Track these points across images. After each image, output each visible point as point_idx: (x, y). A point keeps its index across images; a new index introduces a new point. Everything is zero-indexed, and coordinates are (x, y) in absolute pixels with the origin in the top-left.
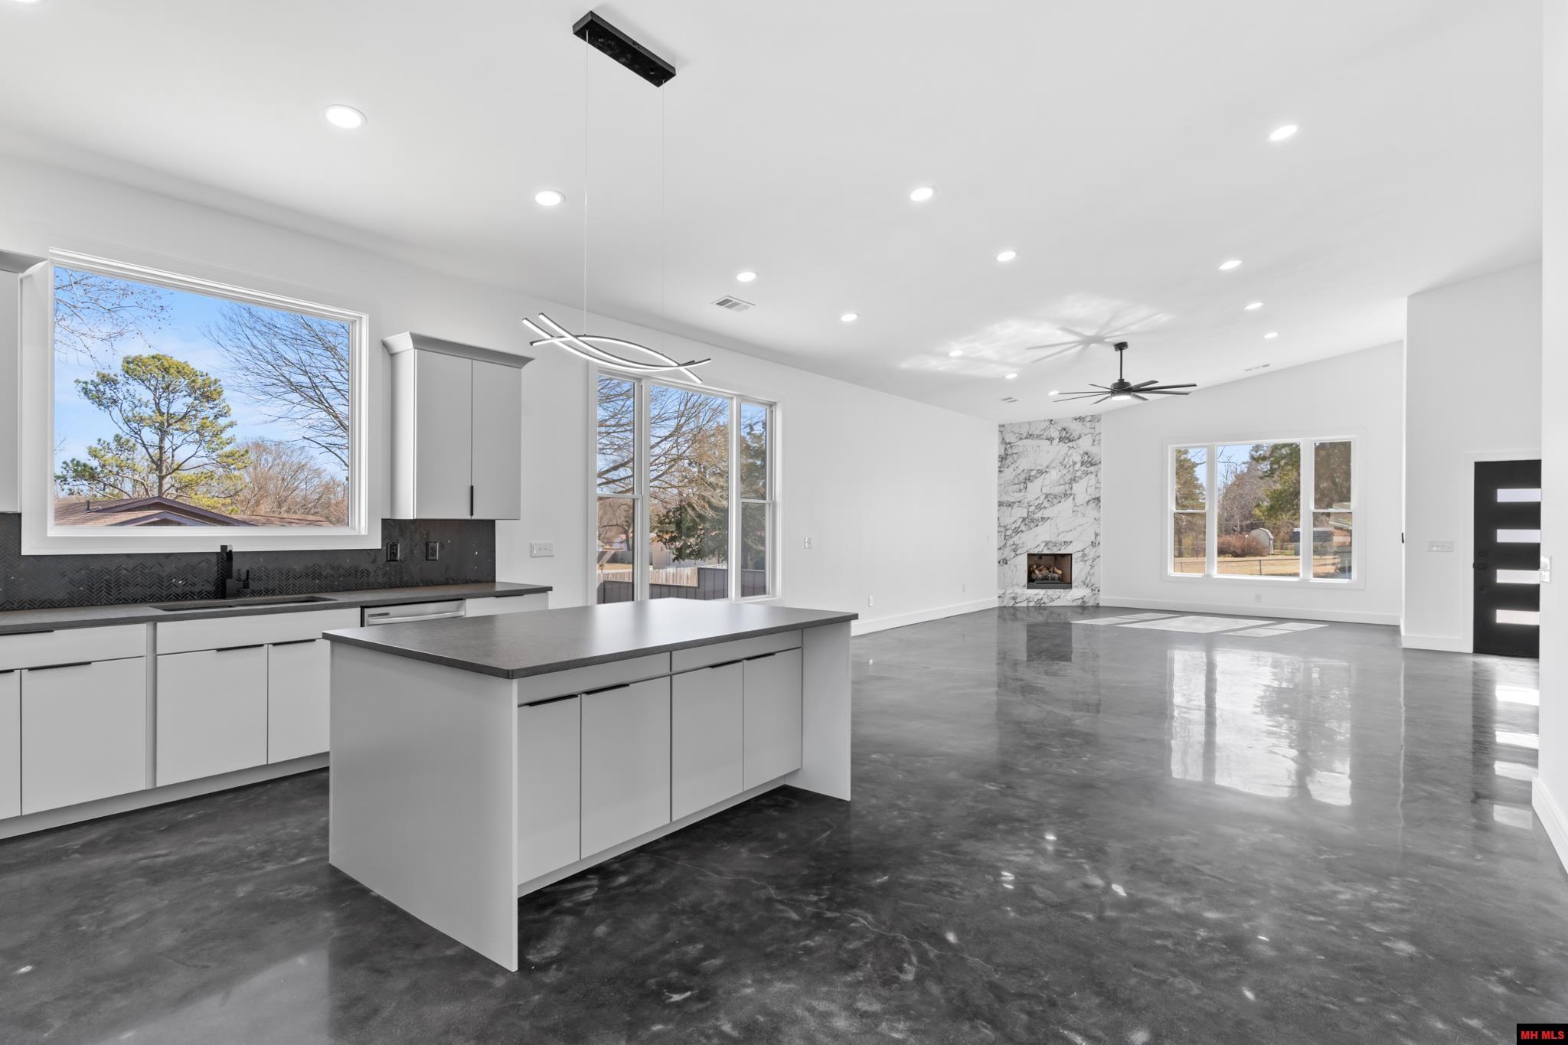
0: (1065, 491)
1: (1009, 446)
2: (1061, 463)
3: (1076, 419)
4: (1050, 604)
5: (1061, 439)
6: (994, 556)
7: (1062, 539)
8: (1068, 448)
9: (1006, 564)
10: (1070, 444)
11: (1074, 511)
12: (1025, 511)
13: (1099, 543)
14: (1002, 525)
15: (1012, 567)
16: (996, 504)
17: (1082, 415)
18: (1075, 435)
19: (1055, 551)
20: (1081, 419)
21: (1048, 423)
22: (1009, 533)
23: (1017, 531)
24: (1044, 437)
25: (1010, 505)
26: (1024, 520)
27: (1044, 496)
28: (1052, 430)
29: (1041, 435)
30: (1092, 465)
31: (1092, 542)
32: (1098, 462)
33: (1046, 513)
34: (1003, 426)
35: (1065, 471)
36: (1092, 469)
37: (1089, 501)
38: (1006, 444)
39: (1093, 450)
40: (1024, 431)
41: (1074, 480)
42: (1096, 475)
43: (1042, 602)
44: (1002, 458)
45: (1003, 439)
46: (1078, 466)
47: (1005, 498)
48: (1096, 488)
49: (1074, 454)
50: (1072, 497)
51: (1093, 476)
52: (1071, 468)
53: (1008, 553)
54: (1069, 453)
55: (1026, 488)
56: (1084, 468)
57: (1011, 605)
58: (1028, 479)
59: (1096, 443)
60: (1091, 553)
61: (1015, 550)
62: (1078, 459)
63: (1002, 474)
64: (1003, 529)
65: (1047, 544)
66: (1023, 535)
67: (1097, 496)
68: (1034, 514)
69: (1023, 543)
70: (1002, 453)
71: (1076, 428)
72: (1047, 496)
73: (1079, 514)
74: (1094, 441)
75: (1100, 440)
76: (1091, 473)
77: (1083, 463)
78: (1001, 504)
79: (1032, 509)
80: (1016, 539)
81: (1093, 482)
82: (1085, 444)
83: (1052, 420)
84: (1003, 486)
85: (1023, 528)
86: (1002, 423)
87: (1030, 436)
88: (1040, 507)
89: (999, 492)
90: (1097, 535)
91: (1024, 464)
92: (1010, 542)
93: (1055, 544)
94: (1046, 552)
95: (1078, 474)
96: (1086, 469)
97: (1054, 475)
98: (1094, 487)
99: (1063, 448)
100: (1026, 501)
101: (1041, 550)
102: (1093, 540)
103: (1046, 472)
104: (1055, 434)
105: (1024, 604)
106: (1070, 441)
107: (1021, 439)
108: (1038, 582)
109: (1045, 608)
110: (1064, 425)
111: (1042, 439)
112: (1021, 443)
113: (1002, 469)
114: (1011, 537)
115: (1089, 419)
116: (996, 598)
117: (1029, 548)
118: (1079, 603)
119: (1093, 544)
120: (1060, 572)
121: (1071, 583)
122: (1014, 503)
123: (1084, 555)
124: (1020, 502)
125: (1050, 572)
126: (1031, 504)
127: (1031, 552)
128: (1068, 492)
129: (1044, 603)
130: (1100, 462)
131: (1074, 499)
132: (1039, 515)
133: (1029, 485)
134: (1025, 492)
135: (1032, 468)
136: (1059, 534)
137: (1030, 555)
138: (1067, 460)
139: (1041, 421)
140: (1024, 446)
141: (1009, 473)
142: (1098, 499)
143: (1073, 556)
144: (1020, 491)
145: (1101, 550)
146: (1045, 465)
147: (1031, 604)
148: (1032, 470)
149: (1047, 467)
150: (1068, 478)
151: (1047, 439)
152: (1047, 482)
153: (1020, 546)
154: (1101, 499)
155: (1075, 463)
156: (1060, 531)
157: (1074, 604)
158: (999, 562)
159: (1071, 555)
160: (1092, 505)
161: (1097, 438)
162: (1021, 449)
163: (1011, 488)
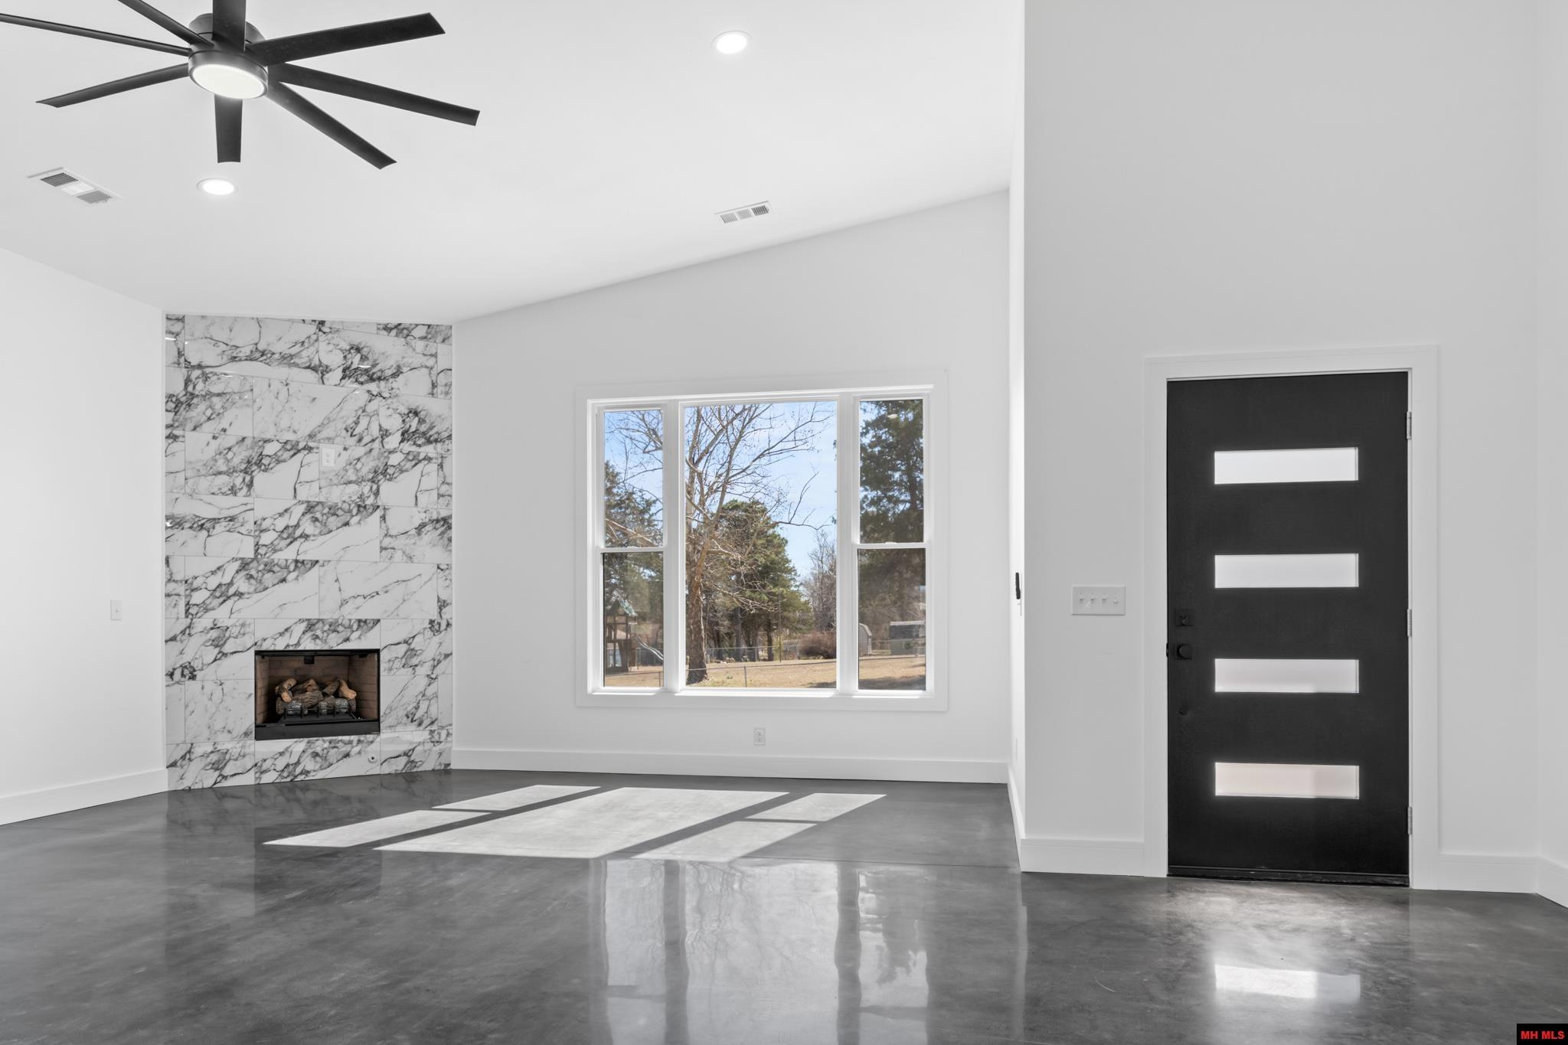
0: (361, 497)
1: (197, 373)
2: (350, 431)
3: (387, 328)
4: (321, 775)
5: (347, 373)
6: (157, 659)
7: (351, 613)
8: (366, 396)
9: (193, 677)
10: (373, 387)
11: (383, 549)
12: (251, 542)
13: (448, 625)
14: (177, 577)
15: (210, 686)
16: (159, 524)
17: (406, 321)
18: (387, 365)
19: (334, 643)
20: (400, 330)
21: (313, 328)
22: (198, 598)
23: (224, 593)
24: (303, 360)
25: (203, 525)
26: (245, 565)
27: (302, 508)
28: (322, 346)
29: (292, 356)
30: (429, 442)
31: (432, 622)
32: (446, 434)
33: (309, 550)
34: (181, 320)
35: (360, 451)
36: (429, 450)
37: (423, 526)
38: (189, 366)
39: (433, 407)
40: (245, 340)
41: (383, 473)
42: (441, 466)
43: (298, 770)
44: (178, 403)
45: (180, 354)
46: (393, 441)
47: (187, 508)
48: (440, 496)
49: (383, 412)
50: (379, 513)
51: (433, 467)
52: (377, 445)
53: (196, 649)
54: (371, 407)
55: (250, 485)
56: (407, 447)
57: (208, 783)
58: (257, 463)
59: (440, 389)
60: (429, 647)
61: (218, 643)
62: (394, 424)
63: (176, 446)
64: (181, 589)
65: (311, 625)
66: (241, 603)
67: (444, 514)
68: (275, 551)
69: (243, 625)
70: (178, 389)
71: (388, 350)
72: (310, 508)
73: (398, 555)
74: (434, 385)
75: (448, 385)
76: (428, 459)
77: (405, 436)
78: (176, 523)
79: (267, 538)
80: (221, 614)
81: (432, 480)
82: (412, 390)
83: (322, 323)
84: (181, 477)
85: (242, 585)
86: (178, 311)
87: (260, 355)
88: (291, 535)
89: (169, 491)
90: (443, 604)
91: (241, 423)
92: (204, 622)
93: (334, 627)
94: (308, 645)
95: (395, 459)
96: (414, 449)
97: (329, 457)
98: (434, 494)
99: (358, 393)
100: (250, 517)
101: (294, 641)
102: (435, 616)
103: (310, 449)
104: (334, 359)
105: (249, 779)
106: (372, 379)
107: (234, 359)
108: (288, 720)
109: (306, 786)
110: (357, 339)
111: (297, 365)
112: (232, 369)
113: (176, 432)
114: (207, 610)
115: (420, 332)
116: (162, 768)
117: (259, 636)
118: (399, 765)
119: (434, 626)
120: (351, 694)
121: (378, 720)
122: (215, 521)
123: (412, 652)
124: (232, 519)
125: (325, 695)
126: (265, 525)
127: (266, 646)
128: (369, 502)
129: (306, 772)
130: (450, 437)
131: (383, 518)
132: (288, 554)
133: (260, 478)
134: (248, 495)
135: (268, 436)
136: (344, 602)
137: (260, 654)
138: (364, 422)
139: (292, 321)
140: (245, 378)
141: (197, 445)
142: (446, 522)
143: (382, 654)
144: (233, 491)
145: (453, 639)
146: (304, 430)
147: (268, 778)
148: (266, 441)
149: (311, 436)
150: (367, 467)
151: (308, 367)
152: (307, 474)
153: (235, 631)
154: (454, 522)
155: (385, 434)
156: (346, 596)
157: (387, 769)
158: (171, 675)
159: (377, 651)
160: (431, 535)
161: (442, 380)
162: (234, 386)
163: (204, 483)
